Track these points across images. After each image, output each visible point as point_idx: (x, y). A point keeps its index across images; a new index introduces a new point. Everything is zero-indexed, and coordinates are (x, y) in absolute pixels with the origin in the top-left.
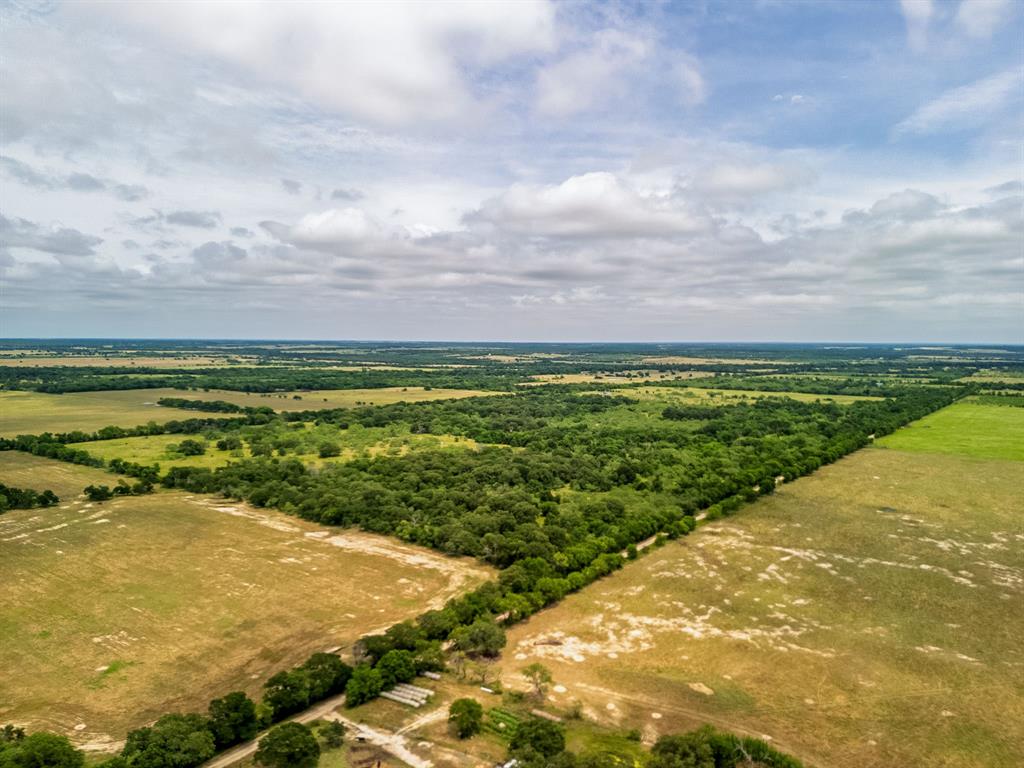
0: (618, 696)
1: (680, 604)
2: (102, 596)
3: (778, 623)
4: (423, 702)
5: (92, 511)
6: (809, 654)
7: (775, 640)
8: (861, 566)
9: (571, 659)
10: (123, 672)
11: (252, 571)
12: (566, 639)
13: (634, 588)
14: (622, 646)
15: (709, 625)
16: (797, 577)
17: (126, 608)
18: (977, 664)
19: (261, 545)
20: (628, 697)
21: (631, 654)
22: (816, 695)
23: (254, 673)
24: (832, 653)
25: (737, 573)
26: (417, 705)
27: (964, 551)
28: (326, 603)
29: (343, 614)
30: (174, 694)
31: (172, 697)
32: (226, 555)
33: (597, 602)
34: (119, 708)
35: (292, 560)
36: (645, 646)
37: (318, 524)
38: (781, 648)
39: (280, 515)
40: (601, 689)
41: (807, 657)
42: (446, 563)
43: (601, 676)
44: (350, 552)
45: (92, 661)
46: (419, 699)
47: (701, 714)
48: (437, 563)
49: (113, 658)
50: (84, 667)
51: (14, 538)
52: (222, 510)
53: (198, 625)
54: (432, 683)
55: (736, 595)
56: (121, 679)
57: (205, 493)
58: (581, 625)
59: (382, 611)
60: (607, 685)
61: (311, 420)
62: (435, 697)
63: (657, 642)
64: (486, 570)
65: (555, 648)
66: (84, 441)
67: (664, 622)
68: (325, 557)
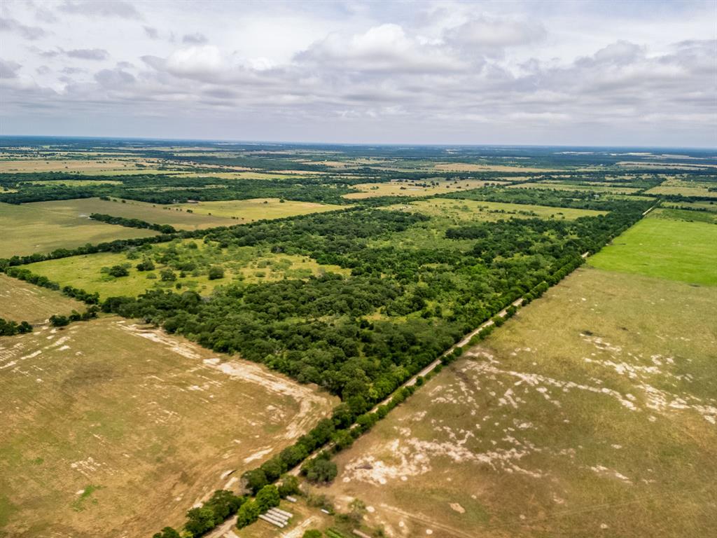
0: (406, 515)
1: (448, 429)
2: (73, 424)
3: (508, 446)
4: (286, 523)
5: (57, 337)
6: (526, 475)
7: (505, 462)
8: (565, 390)
9: (378, 482)
10: (94, 496)
11: (170, 399)
12: (375, 463)
13: (419, 413)
14: (411, 470)
15: (466, 449)
16: (524, 402)
17: (90, 435)
18: (627, 482)
19: (174, 372)
20: (413, 515)
21: (416, 476)
22: (527, 510)
23: (178, 496)
24: (539, 473)
25: (486, 398)
26: (282, 526)
27: (632, 375)
28: (221, 430)
29: (232, 440)
30: (128, 515)
31: (127, 518)
32: (152, 382)
33: (395, 428)
34: (95, 528)
35: (196, 387)
36: (425, 469)
37: (211, 350)
38: (509, 470)
39: (186, 343)
40: (396, 509)
41: (524, 478)
42: (298, 389)
43: (396, 497)
44: (234, 379)
45: (73, 485)
46: (283, 521)
47: (456, 530)
48: (292, 390)
49: (86, 483)
50: (68, 491)
51: (6, 366)
52: (145, 336)
53: (139, 451)
54: (291, 506)
55: (484, 419)
56: (93, 502)
57: (132, 318)
58: (384, 450)
59: (258, 436)
60: (399, 505)
61: (201, 238)
62: (293, 518)
63: (432, 466)
64: (324, 396)
65: (368, 471)
66: (42, 260)
67: (438, 447)
68: (218, 384)
